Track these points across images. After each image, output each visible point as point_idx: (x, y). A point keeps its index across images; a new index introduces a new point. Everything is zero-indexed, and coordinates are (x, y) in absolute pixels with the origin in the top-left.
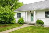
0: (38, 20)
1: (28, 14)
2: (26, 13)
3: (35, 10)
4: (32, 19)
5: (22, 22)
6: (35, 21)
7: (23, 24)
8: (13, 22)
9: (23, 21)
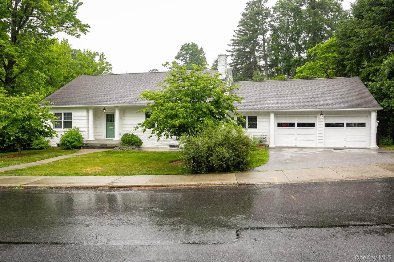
0: (126, 135)
1: (96, 116)
2: (91, 113)
3: (117, 107)
4: (110, 132)
5: (76, 143)
6: (117, 137)
7: (79, 148)
8: (41, 145)
9: (79, 139)
